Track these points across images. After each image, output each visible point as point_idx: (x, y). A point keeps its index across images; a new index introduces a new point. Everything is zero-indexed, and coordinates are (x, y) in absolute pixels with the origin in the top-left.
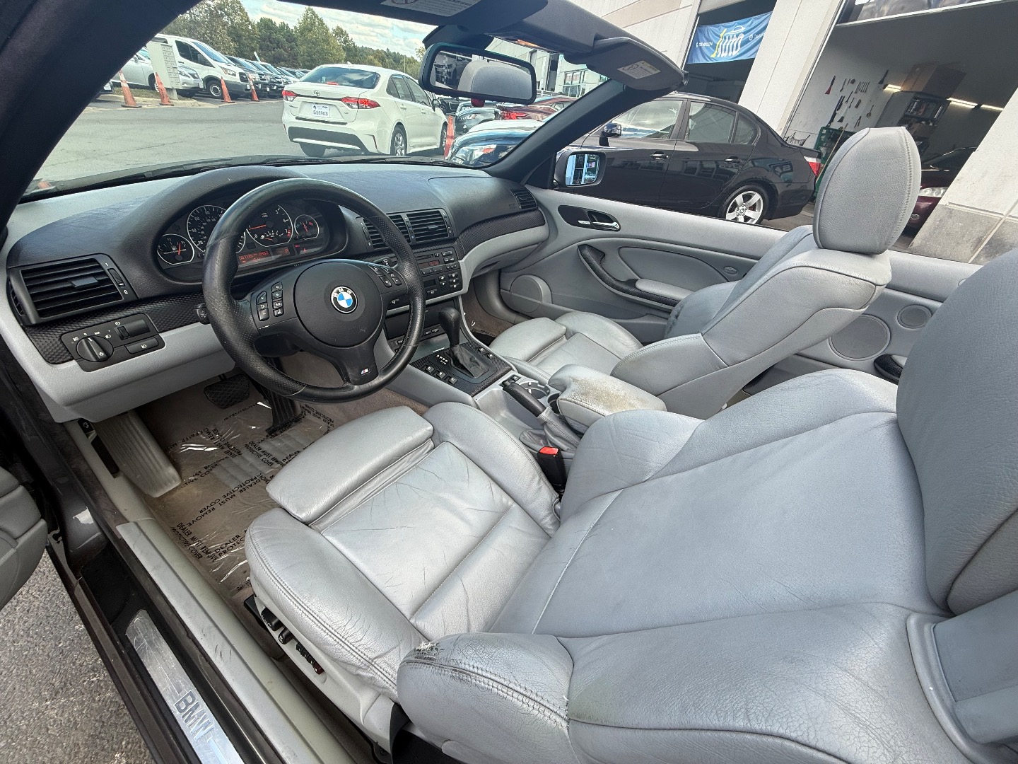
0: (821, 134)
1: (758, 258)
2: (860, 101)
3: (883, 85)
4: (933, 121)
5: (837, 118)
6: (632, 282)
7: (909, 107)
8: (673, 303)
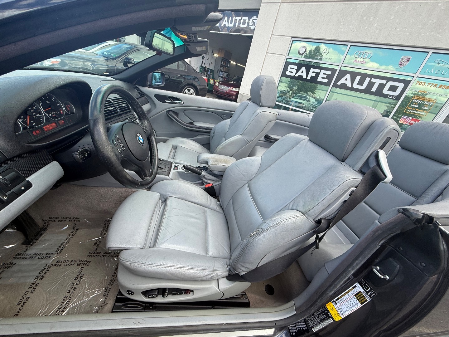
0: (200, 68)
1: (234, 112)
2: (208, 58)
3: (213, 54)
4: (228, 67)
5: (203, 63)
6: (192, 124)
7: (222, 62)
8: (211, 129)
